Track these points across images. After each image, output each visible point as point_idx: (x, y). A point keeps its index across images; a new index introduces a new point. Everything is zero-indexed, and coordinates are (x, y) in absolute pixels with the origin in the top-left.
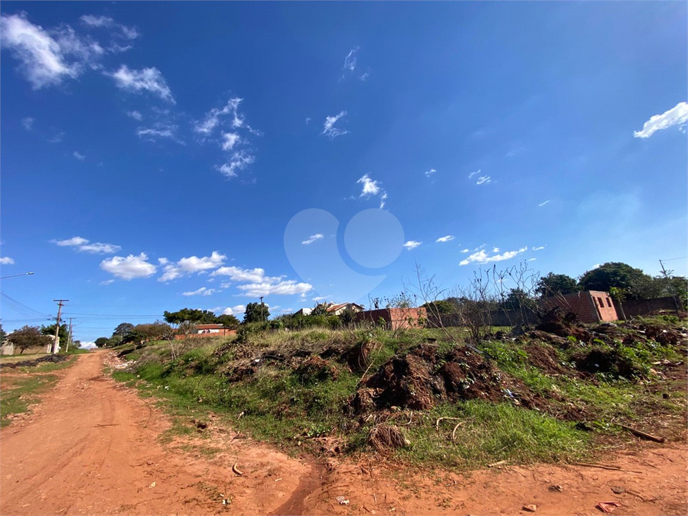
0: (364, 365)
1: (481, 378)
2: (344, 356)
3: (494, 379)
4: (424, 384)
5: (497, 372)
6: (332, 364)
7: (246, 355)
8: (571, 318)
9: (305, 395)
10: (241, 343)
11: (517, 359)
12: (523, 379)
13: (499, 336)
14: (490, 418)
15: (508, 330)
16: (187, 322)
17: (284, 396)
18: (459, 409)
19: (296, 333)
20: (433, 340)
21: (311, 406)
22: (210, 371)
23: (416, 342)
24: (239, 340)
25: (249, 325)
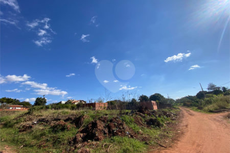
0: (81, 125)
1: (120, 128)
2: (74, 121)
3: (124, 128)
4: (101, 131)
5: (125, 126)
6: (68, 124)
7: (30, 120)
8: (146, 108)
9: (54, 137)
10: (29, 114)
11: (131, 121)
12: (132, 128)
13: (127, 113)
14: (121, 142)
15: (130, 111)
16: (5, 103)
17: (44, 138)
18: (112, 139)
19: (56, 111)
20: (106, 115)
21: (55, 142)
22: (11, 126)
23: (101, 115)
24: (29, 113)
25: (35, 107)
